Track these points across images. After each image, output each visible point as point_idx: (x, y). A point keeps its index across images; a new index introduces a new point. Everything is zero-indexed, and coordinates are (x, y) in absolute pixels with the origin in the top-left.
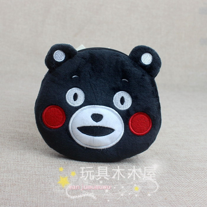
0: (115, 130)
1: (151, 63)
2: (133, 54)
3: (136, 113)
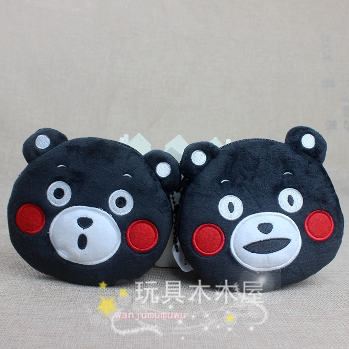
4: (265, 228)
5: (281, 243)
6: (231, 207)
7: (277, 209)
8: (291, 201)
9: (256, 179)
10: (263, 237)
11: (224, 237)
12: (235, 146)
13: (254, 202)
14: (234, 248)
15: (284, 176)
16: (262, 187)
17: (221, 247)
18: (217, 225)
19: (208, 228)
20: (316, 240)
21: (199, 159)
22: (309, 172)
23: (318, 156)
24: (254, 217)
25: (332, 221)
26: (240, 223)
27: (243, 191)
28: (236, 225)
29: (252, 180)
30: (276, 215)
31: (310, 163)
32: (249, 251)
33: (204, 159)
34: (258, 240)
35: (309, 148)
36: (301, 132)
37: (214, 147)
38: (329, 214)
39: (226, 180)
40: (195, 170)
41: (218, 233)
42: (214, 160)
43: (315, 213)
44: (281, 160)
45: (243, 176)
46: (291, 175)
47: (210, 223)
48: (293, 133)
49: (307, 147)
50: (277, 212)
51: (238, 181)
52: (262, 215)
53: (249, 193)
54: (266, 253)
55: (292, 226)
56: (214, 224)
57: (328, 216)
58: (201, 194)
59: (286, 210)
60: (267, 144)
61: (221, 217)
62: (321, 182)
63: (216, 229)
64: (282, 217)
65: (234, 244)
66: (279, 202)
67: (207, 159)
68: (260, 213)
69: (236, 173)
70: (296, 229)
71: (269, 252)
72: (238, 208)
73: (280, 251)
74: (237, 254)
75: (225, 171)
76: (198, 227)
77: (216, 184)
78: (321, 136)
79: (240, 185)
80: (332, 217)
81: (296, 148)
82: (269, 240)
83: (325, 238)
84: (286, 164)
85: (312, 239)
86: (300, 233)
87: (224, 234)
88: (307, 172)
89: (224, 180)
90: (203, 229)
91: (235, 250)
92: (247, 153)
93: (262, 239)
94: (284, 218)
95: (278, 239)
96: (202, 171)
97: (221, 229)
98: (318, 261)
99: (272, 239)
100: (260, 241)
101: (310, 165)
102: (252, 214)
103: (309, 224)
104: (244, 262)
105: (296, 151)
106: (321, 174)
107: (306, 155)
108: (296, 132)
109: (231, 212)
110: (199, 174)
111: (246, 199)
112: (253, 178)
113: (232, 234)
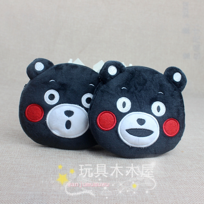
0: (153, 132)
1: (180, 80)
2: (168, 73)
3: (169, 118)
4: (141, 122)
5: (148, 133)
6: (124, 105)
7: (150, 112)
8: (159, 109)
9: (142, 92)
10: (138, 126)
11: (116, 121)
12: (135, 69)
13: (138, 105)
14: (120, 129)
15: (158, 94)
16: (145, 97)
17: (113, 127)
18: (114, 114)
19: (108, 114)
20: (168, 136)
21: (112, 71)
22: (173, 95)
23: (180, 87)
24: (136, 113)
25: (179, 126)
26: (127, 115)
27: (133, 97)
28: (125, 116)
29: (140, 92)
30: (148, 116)
31: (175, 90)
32: (128, 133)
33: (115, 72)
34: (136, 128)
35: (177, 81)
36: (175, 70)
37: (123, 66)
38: (178, 122)
39: (125, 88)
40: (108, 77)
41: (113, 118)
42: (121, 74)
43: (170, 120)
44: (159, 84)
45: (135, 88)
46: (163, 94)
47: (110, 111)
48: (170, 70)
49: (175, 80)
50: (150, 114)
51: (132, 90)
52: (141, 114)
53: (136, 99)
54: (138, 137)
55: (156, 124)
56: (112, 112)
57: (177, 123)
58: (109, 93)
59: (155, 114)
60: (154, 72)
61: (117, 109)
62: (178, 103)
63: (113, 115)
64: (152, 117)
65: (121, 127)
66: (152, 109)
67: (117, 72)
68: (140, 112)
69: (132, 85)
70: (158, 127)
71: (140, 136)
72: (128, 106)
73: (146, 137)
74: (121, 133)
75: (126, 82)
76: (102, 112)
77: (119, 89)
78: (185, 76)
79: (132, 93)
80: (180, 124)
81: (170, 79)
82: (141, 129)
83: (173, 135)
84: (161, 87)
85: (165, 134)
86: (160, 129)
87: (117, 119)
88: (172, 95)
89: (124, 88)
90: (105, 114)
91: (120, 130)
92: (141, 75)
93: (138, 128)
94: (152, 118)
95: (147, 130)
96: (112, 79)
97: (116, 116)
98: (166, 148)
99: (143, 129)
100: (136, 129)
101: (175, 91)
102: (135, 111)
103: (166, 125)
104: (124, 139)
105: (169, 81)
106: (179, 98)
107: (174, 85)
108: (172, 69)
109: (123, 108)
110: (110, 80)
111: (134, 102)
112: (141, 90)
113: (121, 121)
